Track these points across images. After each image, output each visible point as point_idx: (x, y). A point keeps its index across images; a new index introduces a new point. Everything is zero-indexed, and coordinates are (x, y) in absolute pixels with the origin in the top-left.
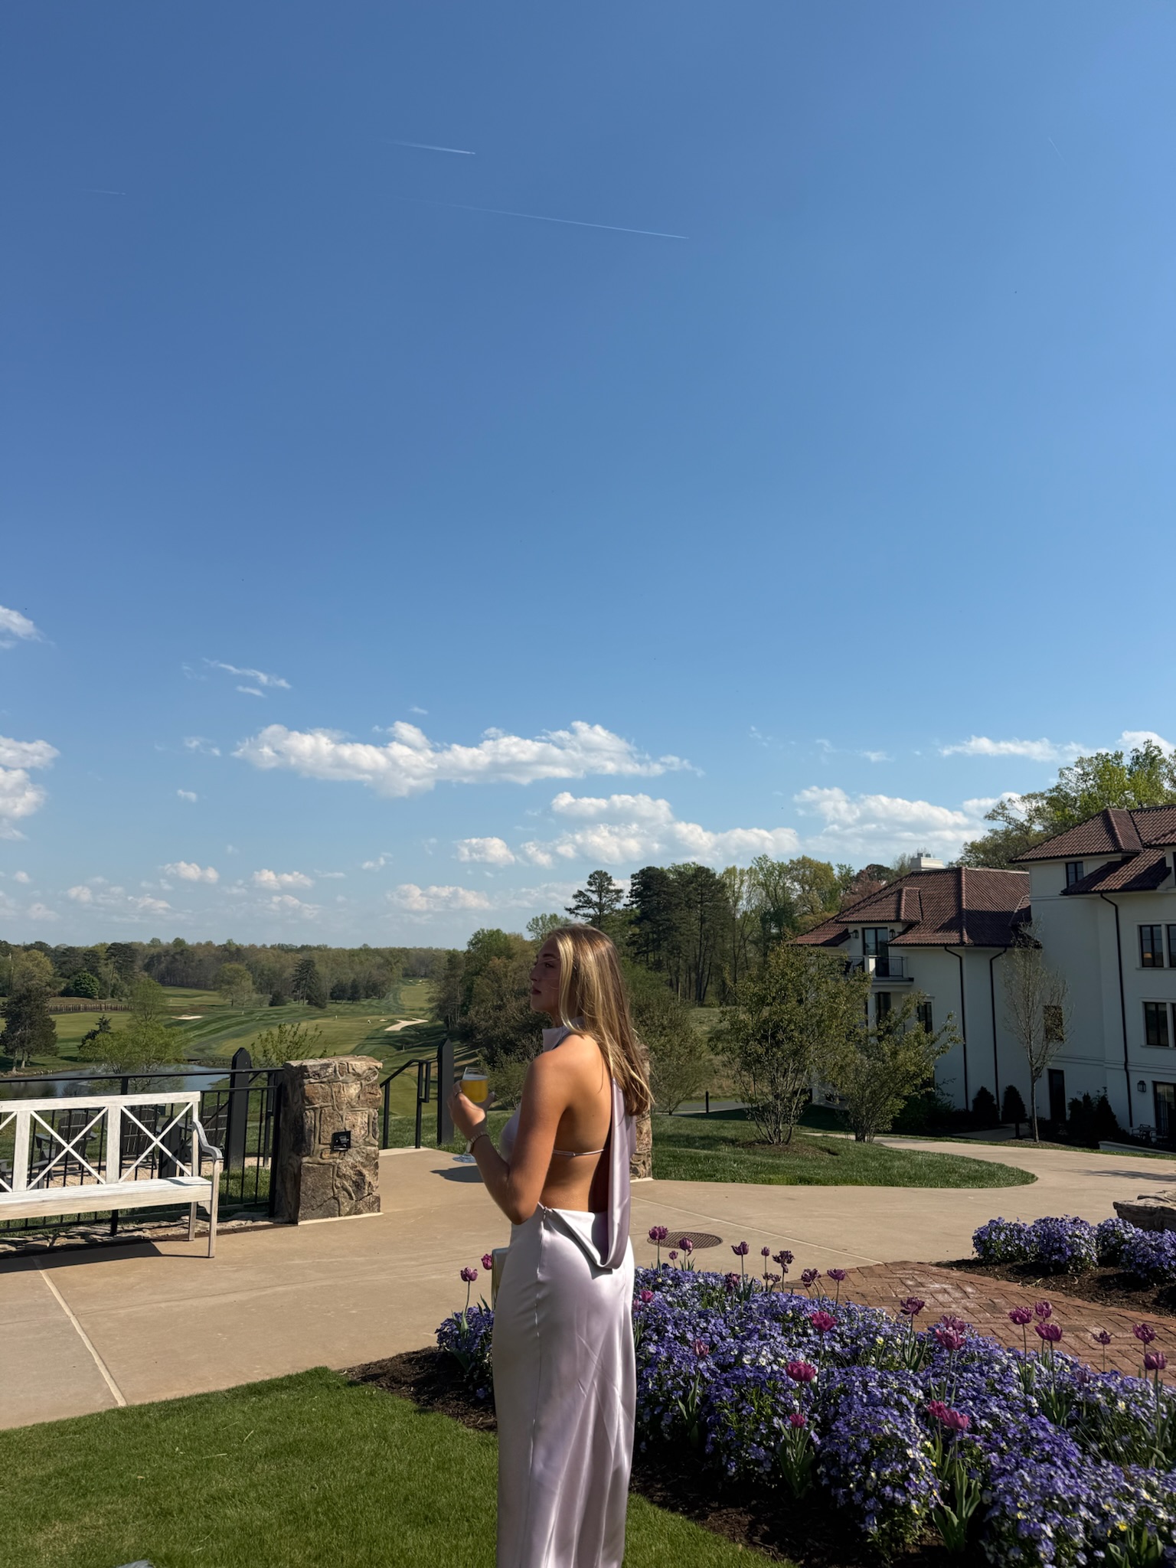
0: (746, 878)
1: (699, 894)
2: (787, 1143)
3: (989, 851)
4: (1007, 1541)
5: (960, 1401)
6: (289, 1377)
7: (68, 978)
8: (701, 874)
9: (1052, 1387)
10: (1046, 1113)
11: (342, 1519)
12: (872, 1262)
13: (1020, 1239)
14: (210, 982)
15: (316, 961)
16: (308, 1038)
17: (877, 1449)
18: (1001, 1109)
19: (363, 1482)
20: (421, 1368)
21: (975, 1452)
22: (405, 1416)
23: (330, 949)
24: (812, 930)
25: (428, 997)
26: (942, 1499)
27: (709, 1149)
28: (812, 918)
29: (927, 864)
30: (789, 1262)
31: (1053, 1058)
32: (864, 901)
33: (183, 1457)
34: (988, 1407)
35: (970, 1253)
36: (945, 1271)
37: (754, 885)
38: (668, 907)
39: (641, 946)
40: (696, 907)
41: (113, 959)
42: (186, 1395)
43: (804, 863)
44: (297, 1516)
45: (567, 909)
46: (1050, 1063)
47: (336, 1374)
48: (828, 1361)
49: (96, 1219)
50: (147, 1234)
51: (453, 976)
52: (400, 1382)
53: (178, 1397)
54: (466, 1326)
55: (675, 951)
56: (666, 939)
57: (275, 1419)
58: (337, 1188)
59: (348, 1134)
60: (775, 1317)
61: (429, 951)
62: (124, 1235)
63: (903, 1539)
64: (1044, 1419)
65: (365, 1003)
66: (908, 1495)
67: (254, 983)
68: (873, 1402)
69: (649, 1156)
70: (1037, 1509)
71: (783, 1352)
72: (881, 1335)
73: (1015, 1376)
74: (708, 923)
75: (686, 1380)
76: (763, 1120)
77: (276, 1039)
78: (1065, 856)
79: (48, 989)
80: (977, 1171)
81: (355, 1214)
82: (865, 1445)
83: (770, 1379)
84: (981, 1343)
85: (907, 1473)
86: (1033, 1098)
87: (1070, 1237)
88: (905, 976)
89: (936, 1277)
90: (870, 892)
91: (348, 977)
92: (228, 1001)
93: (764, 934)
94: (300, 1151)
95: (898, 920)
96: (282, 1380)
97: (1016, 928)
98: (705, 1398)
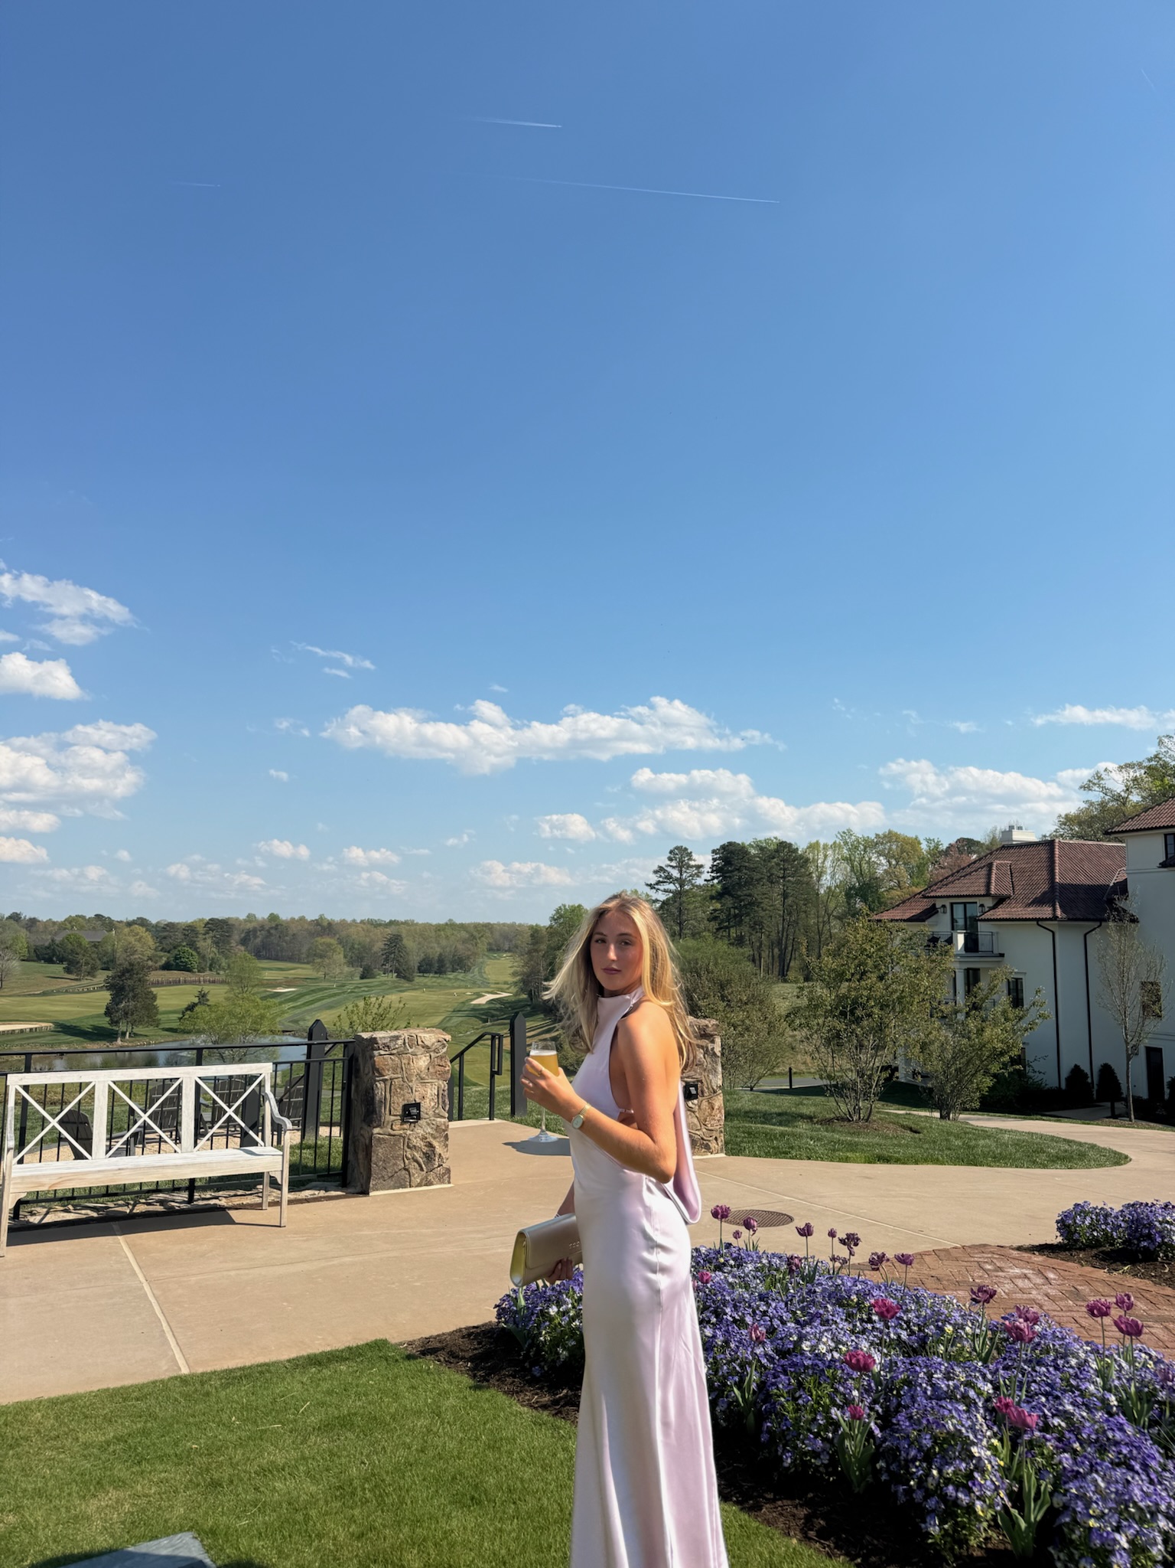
0: (830, 852)
1: (781, 869)
2: (867, 1120)
3: (1084, 822)
4: (1077, 1549)
5: (1031, 1397)
6: (350, 1349)
7: (169, 952)
8: (784, 849)
9: (1133, 1385)
10: (1143, 1092)
11: (388, 1497)
12: (949, 1245)
13: (1107, 1224)
14: (304, 956)
15: (404, 935)
16: (392, 1010)
17: (941, 1446)
18: (1096, 1087)
19: (412, 1460)
20: (479, 1343)
21: (1045, 1452)
22: (460, 1391)
23: (417, 924)
24: (898, 906)
25: (512, 970)
26: (1010, 1500)
27: (786, 1126)
28: (899, 893)
29: (1018, 837)
30: (856, 1245)
31: (1150, 1036)
32: (952, 875)
33: (239, 1427)
34: (1061, 1404)
35: (1054, 1237)
36: (1026, 1255)
37: (838, 860)
38: (749, 882)
39: (722, 921)
40: (778, 882)
41: (211, 934)
42: (248, 1364)
43: (891, 837)
44: (344, 1492)
45: (647, 885)
46: (1147, 1041)
47: (395, 1347)
48: (894, 1349)
49: (174, 1187)
50: (223, 1202)
51: (536, 951)
52: (457, 1357)
53: (239, 1366)
54: (523, 1303)
55: (757, 926)
56: (748, 914)
57: (333, 1390)
58: (408, 1159)
59: (418, 1106)
60: (840, 1302)
61: (513, 925)
62: (201, 1203)
63: (966, 1541)
64: (1122, 1419)
65: (451, 977)
66: (972, 1495)
67: (345, 957)
68: (938, 1396)
69: (721, 1132)
70: (1110, 1517)
71: (844, 1339)
72: (950, 1324)
73: (1092, 1371)
74: (791, 899)
75: (742, 1366)
76: (842, 1096)
77: (361, 1011)
78: (1164, 827)
79: (150, 963)
80: (1066, 1151)
81: (426, 1185)
82: (927, 1442)
83: (829, 1367)
84: (1058, 1334)
85: (972, 1471)
86: (1128, 1077)
87: (1161, 1223)
88: (996, 952)
89: (1017, 1262)
90: (959, 866)
91: (435, 951)
92: (321, 974)
93: (849, 909)
94: (371, 1122)
95: (988, 894)
96: (342, 1351)
97: (1111, 901)
98: (762, 1385)
